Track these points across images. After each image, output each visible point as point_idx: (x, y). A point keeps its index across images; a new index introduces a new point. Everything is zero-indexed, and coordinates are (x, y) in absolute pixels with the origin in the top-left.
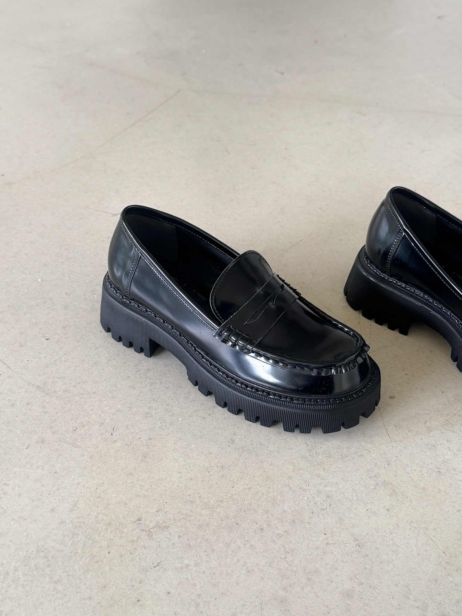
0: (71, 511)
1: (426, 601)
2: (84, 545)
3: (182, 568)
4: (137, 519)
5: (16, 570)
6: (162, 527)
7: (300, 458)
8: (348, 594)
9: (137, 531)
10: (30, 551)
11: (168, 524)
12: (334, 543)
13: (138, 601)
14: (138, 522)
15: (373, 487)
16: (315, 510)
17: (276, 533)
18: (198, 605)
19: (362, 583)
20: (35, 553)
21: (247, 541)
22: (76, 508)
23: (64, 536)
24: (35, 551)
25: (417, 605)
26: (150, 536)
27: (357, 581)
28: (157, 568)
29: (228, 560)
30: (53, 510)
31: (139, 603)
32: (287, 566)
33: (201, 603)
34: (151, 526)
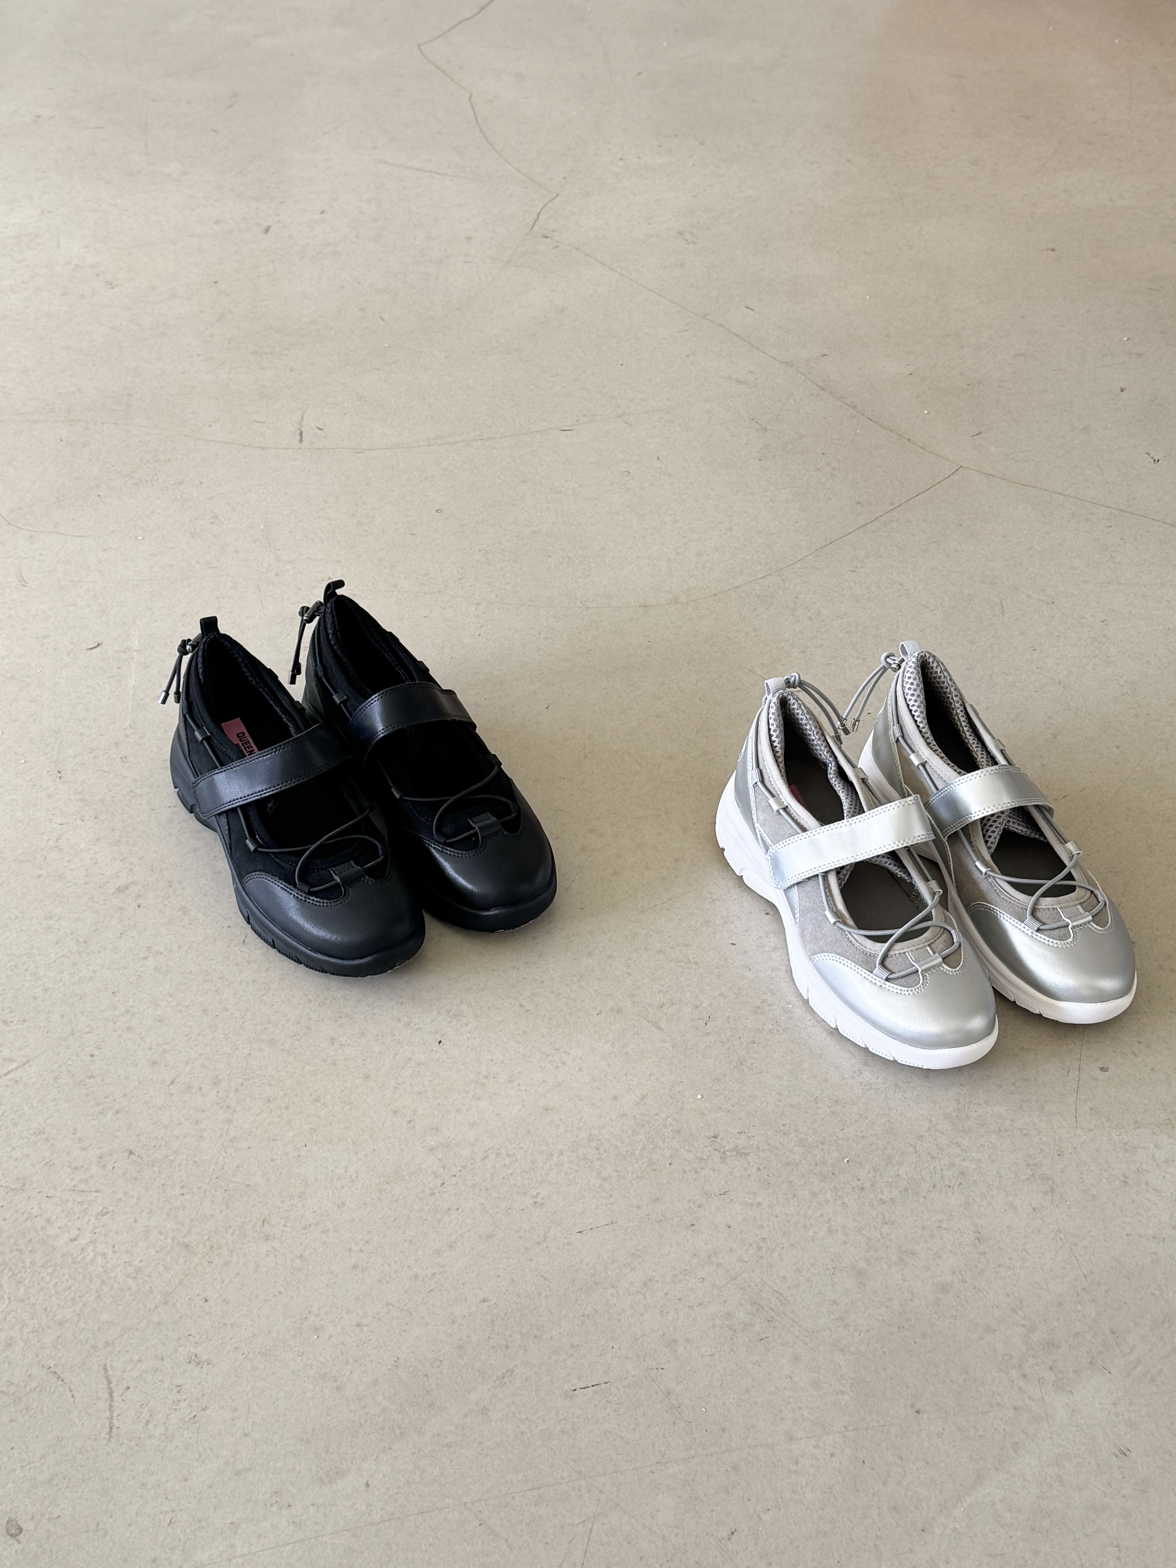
0: (637, 1104)
1: (1037, 1323)
2: (643, 1148)
3: (752, 1204)
4: (713, 1135)
5: (561, 1154)
6: (741, 1153)
7: (942, 1117)
8: (944, 1288)
9: (709, 1149)
10: (580, 1138)
11: (747, 1151)
12: (947, 1227)
13: (693, 1225)
14: (712, 1139)
15: (1024, 1177)
16: (939, 1185)
17: (878, 1198)
18: (760, 1248)
19: (965, 1282)
20: (585, 1141)
21: (840, 1197)
22: (643, 1103)
23: (622, 1131)
24: (586, 1138)
25: (1024, 1323)
26: (724, 1159)
27: (960, 1277)
28: (723, 1196)
29: (810, 1212)
30: (615, 1098)
31: (693, 1228)
32: (879, 1236)
33: (764, 1249)
34: (727, 1148)
